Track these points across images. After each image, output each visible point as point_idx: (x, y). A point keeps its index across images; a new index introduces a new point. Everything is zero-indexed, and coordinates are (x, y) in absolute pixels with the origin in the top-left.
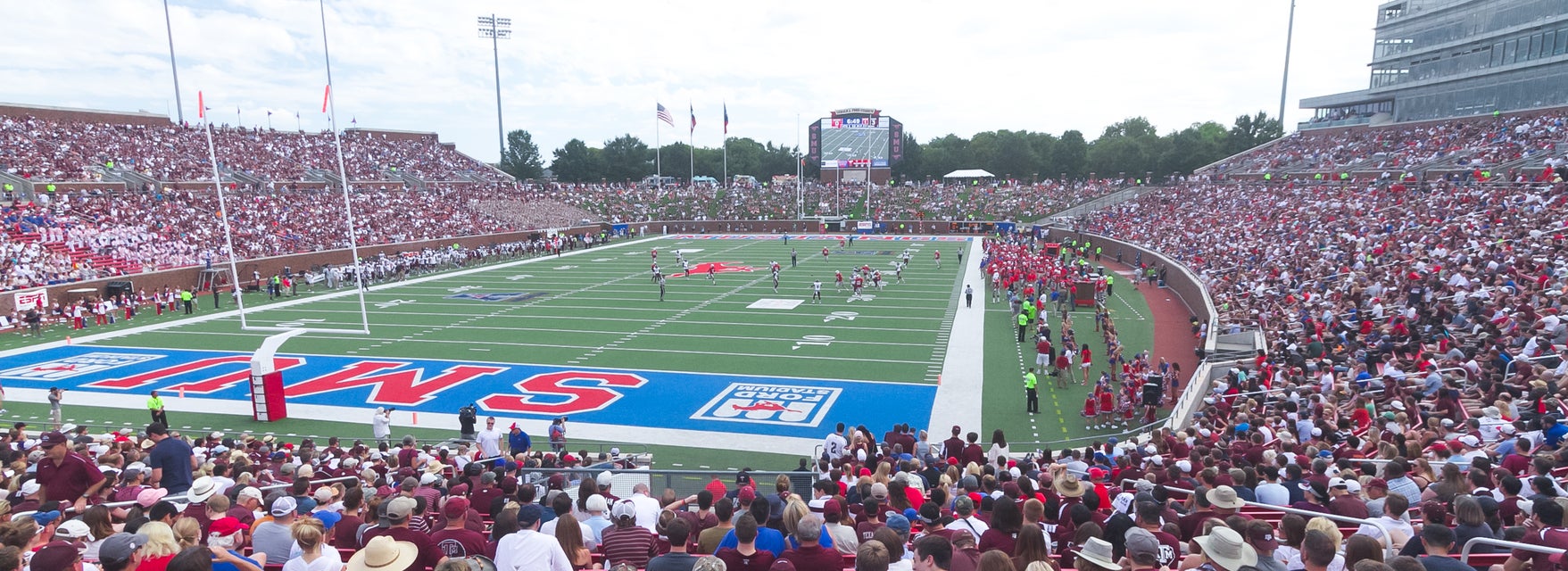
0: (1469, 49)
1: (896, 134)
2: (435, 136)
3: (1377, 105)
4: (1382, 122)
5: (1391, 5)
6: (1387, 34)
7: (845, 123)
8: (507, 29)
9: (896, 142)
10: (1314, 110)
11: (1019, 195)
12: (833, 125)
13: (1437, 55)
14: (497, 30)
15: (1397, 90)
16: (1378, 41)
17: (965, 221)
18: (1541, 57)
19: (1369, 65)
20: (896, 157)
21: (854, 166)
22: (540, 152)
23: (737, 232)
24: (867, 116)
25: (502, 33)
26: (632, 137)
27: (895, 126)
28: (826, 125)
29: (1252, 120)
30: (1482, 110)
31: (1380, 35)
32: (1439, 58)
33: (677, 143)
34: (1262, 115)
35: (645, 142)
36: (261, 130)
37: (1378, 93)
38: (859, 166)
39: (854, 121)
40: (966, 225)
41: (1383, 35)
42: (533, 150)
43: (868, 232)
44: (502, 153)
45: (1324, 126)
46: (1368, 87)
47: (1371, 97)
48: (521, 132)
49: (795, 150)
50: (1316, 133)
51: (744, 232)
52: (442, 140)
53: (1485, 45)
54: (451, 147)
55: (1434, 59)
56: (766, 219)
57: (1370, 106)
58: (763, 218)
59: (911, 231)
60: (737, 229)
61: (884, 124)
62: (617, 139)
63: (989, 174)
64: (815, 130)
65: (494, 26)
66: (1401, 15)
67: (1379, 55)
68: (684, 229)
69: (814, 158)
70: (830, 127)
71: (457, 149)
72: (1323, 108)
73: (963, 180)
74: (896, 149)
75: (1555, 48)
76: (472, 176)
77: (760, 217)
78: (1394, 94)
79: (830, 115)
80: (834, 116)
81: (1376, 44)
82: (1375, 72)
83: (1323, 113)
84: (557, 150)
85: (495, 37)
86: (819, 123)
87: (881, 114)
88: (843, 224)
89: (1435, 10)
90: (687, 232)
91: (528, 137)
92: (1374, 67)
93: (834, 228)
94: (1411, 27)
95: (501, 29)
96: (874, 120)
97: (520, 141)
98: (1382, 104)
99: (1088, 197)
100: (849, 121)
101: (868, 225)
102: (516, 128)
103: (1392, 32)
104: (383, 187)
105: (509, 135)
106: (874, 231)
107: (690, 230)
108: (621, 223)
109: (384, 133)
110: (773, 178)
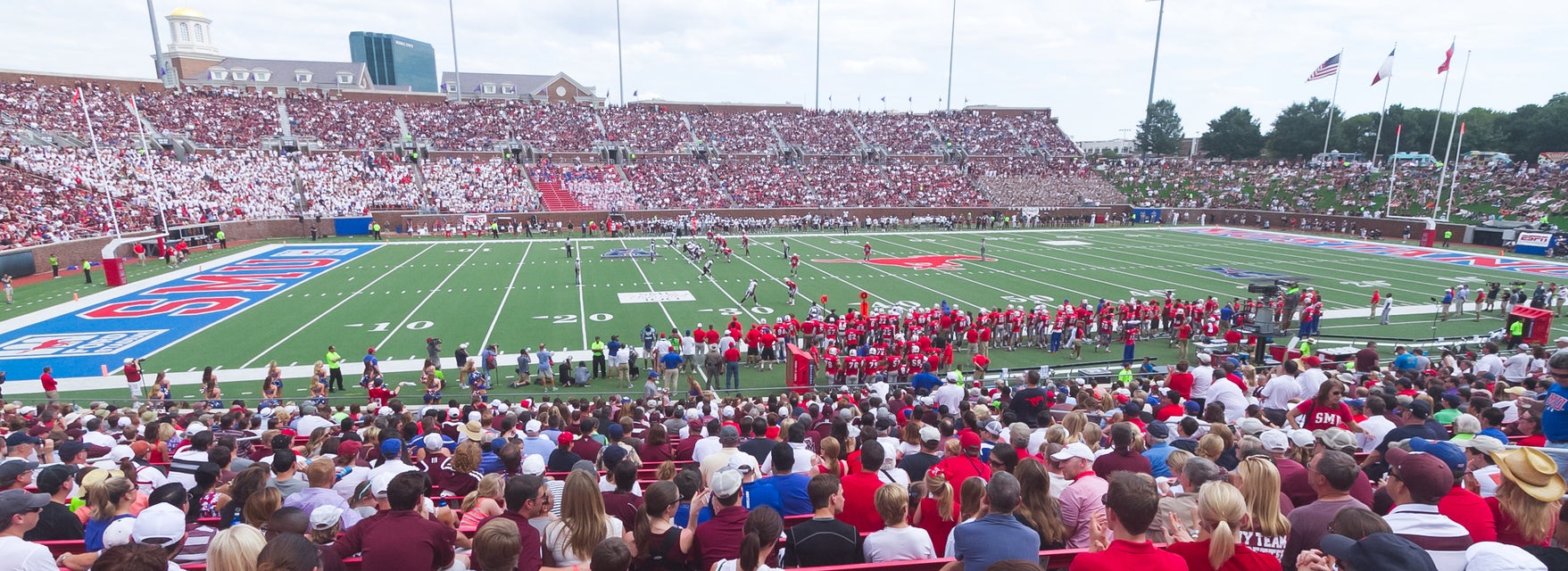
2: (1048, 112)
22: (1182, 124)
42: (1174, 122)
48: (1162, 104)
52: (1052, 116)
68: (1243, 221)
71: (1058, 124)
84: (1213, 120)
88: (1508, 235)
91: (1172, 108)
105: (1148, 107)
107: (1252, 222)
108: (1152, 208)
109: (993, 111)
110: (1540, 156)
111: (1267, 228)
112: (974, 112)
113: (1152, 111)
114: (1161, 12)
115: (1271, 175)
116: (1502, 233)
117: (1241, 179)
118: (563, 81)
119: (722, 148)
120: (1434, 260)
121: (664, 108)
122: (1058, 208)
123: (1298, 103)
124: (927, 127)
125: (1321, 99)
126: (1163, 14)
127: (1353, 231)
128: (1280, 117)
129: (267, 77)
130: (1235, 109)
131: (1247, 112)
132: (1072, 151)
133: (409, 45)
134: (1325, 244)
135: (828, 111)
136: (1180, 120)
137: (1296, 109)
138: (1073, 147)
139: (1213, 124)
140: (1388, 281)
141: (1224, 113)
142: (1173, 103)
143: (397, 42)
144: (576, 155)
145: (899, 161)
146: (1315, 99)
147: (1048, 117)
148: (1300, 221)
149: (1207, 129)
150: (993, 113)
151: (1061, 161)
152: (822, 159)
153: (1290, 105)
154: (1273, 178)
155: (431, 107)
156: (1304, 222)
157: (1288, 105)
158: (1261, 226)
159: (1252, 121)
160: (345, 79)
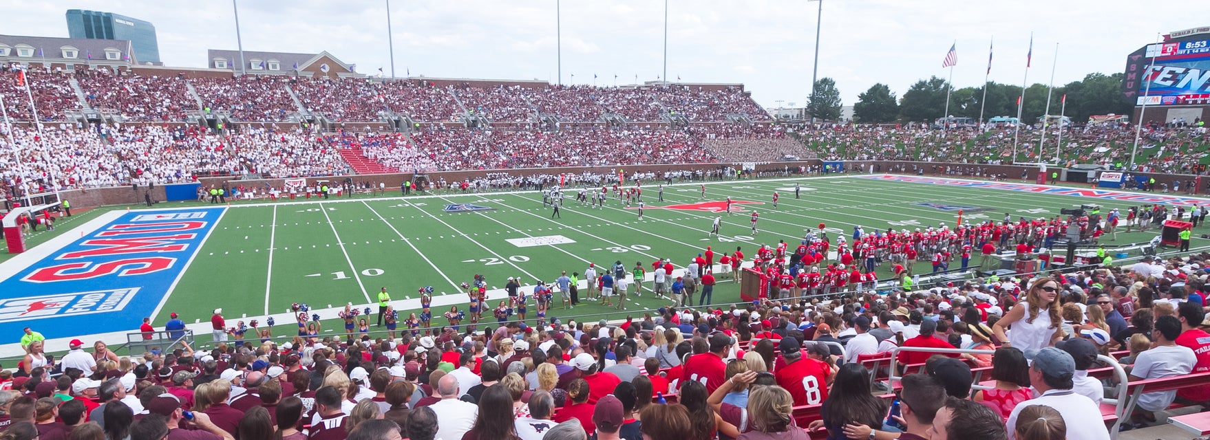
2: (741, 87)
7: (1183, 47)
12: (1165, 51)
21: (1187, 103)
22: (840, 96)
28: (1155, 52)
38: (1195, 102)
39: (1198, 45)
42: (834, 94)
48: (825, 81)
51: (960, 177)
52: (746, 89)
54: (748, 94)
64: (1137, 59)
68: (903, 169)
69: (1129, 94)
70: (1159, 54)
71: (751, 97)
79: (1162, 40)
80: (1168, 40)
84: (862, 94)
86: (1144, 50)
88: (1091, 174)
91: (832, 84)
93: (1080, 177)
97: (824, 88)
100: (1189, 45)
104: (649, 126)
105: (815, 83)
107: (909, 170)
108: (837, 161)
109: (700, 86)
110: (1090, 118)
111: (921, 174)
112: (685, 87)
113: (817, 86)
114: (820, 10)
115: (914, 135)
116: (1087, 173)
117: (893, 138)
118: (326, 59)
119: (490, 117)
120: (1056, 193)
121: (431, 83)
122: (769, 163)
123: (923, 80)
124: (651, 99)
125: (939, 77)
126: (822, 11)
127: (985, 175)
128: (910, 91)
129: (31, 52)
130: (878, 84)
131: (886, 87)
132: (767, 117)
133: (130, 23)
134: (973, 185)
135: (569, 86)
136: (838, 93)
137: (922, 84)
138: (766, 114)
139: (862, 96)
140: (1044, 209)
141: (870, 87)
142: (834, 80)
143: (117, 20)
144: (366, 125)
145: (637, 127)
146: (934, 78)
147: (742, 91)
148: (946, 168)
149: (858, 101)
150: (700, 88)
151: (760, 126)
152: (575, 125)
153: (917, 82)
154: (916, 137)
155: (219, 82)
156: (949, 169)
157: (914, 82)
158: (916, 173)
159: (890, 93)
160: (113, 55)
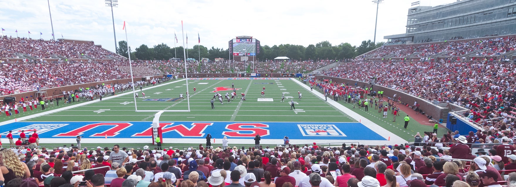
0: (437, 22)
1: (258, 45)
2: (93, 42)
3: (407, 38)
4: (410, 43)
5: (412, 9)
6: (411, 17)
7: (241, 41)
8: (117, 3)
9: (258, 47)
10: (388, 39)
11: (300, 65)
12: (237, 41)
13: (427, 24)
14: (112, 3)
15: (415, 34)
16: (408, 19)
17: (286, 73)
18: (459, 25)
19: (406, 26)
20: (258, 52)
23: (210, 77)
24: (248, 38)
25: (115, 5)
26: (164, 44)
27: (258, 42)
28: (235, 41)
29: (367, 42)
30: (441, 40)
31: (409, 18)
32: (428, 25)
33: (180, 47)
34: (370, 41)
35: (169, 46)
36: (26, 38)
37: (409, 35)
39: (244, 40)
40: (286, 74)
41: (410, 17)
42: (128, 48)
43: (255, 77)
44: (116, 49)
45: (391, 44)
46: (405, 33)
47: (406, 36)
48: (124, 42)
49: (222, 50)
50: (390, 46)
51: (212, 77)
52: (96, 44)
53: (442, 21)
55: (426, 25)
56: (219, 73)
57: (405, 38)
58: (218, 72)
59: (269, 76)
60: (210, 76)
61: (254, 41)
62: (159, 45)
63: (288, 58)
64: (231, 43)
65: (111, 2)
66: (416, 12)
67: (409, 23)
70: (236, 42)
71: (102, 47)
72: (390, 39)
73: (281, 60)
74: (258, 50)
75: (463, 23)
76: (111, 57)
77: (217, 72)
78: (413, 35)
79: (236, 38)
80: (237, 38)
81: (408, 20)
82: (407, 28)
83: (390, 40)
84: (137, 48)
85: (112, 6)
86: (232, 41)
87: (253, 38)
88: (245, 74)
89: (426, 11)
90: (193, 77)
91: (126, 44)
92: (408, 27)
93: (243, 76)
94: (419, 15)
95: (114, 3)
96: (250, 40)
97: (123, 45)
98: (409, 38)
99: (322, 66)
100: (242, 40)
101: (255, 75)
102: (122, 40)
103: (413, 17)
105: (119, 43)
106: (256, 76)
108: (170, 74)
110: (215, 59)
122: (153, 76)
126: (113, 12)
130: (143, 45)
131: (146, 46)
150: (74, 42)
